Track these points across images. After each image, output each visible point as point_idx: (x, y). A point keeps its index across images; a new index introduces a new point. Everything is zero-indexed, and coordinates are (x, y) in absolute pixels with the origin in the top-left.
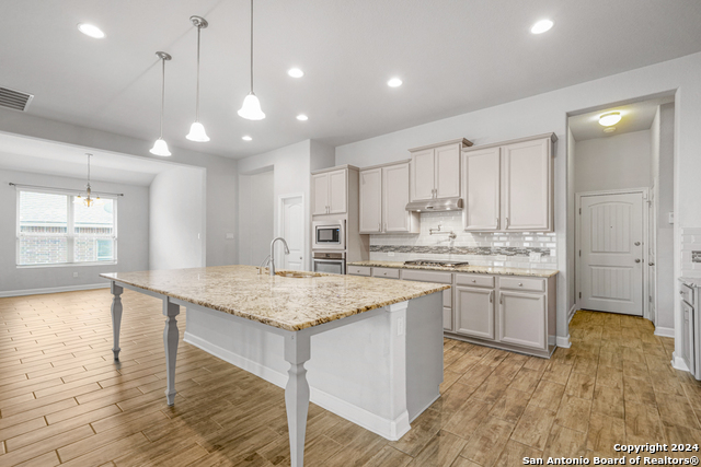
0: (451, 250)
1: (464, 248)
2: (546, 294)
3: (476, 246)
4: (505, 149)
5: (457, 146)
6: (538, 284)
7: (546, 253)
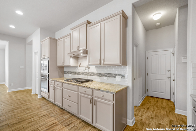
0: (88, 74)
1: (92, 73)
2: (114, 102)
3: (96, 72)
4: (102, 23)
5: (85, 24)
6: (110, 97)
7: (122, 76)
